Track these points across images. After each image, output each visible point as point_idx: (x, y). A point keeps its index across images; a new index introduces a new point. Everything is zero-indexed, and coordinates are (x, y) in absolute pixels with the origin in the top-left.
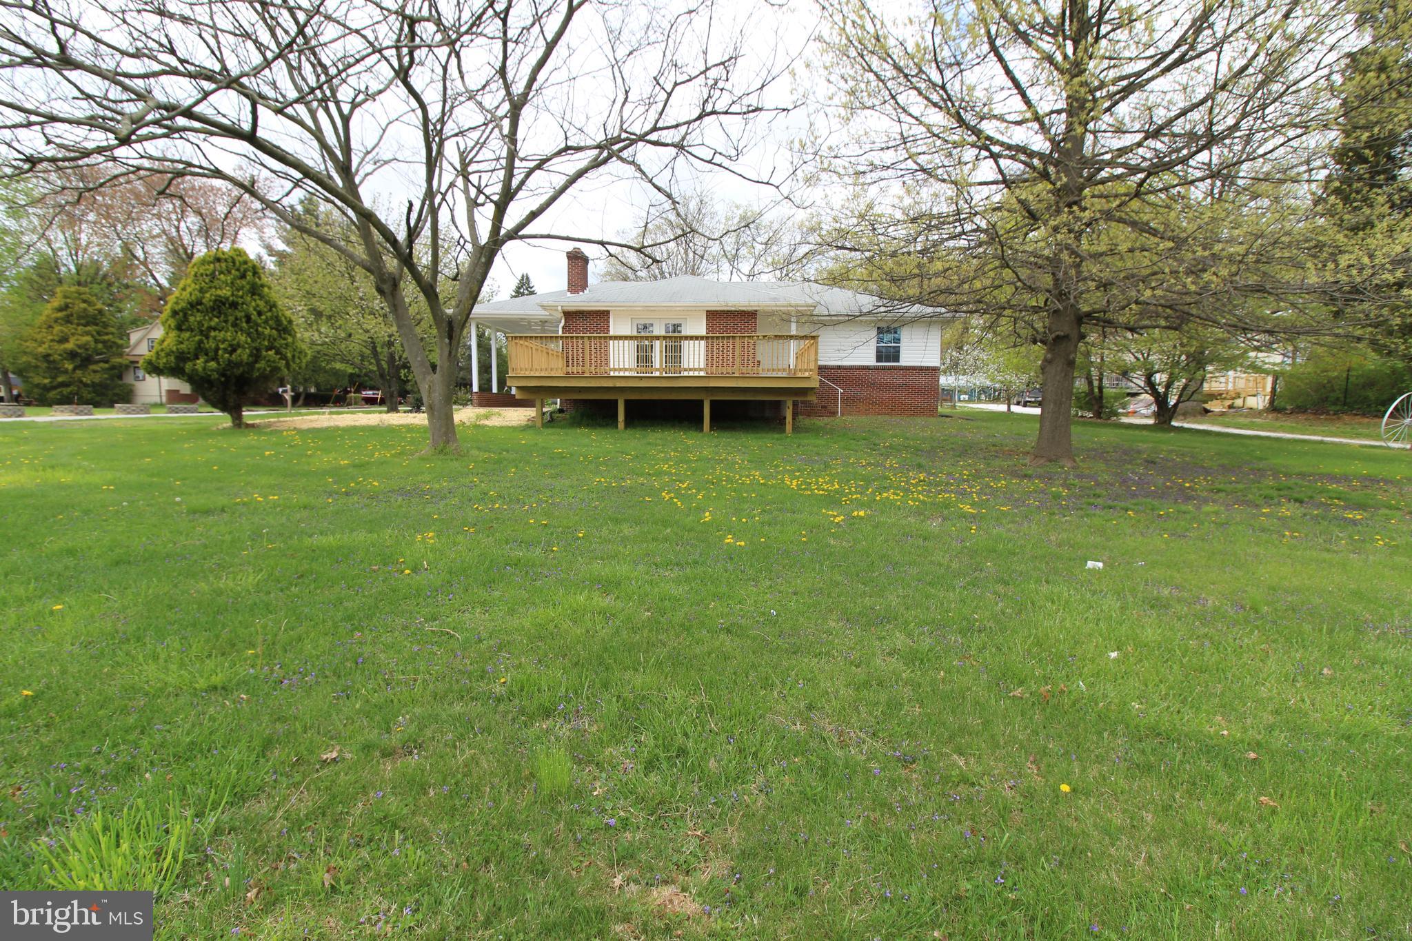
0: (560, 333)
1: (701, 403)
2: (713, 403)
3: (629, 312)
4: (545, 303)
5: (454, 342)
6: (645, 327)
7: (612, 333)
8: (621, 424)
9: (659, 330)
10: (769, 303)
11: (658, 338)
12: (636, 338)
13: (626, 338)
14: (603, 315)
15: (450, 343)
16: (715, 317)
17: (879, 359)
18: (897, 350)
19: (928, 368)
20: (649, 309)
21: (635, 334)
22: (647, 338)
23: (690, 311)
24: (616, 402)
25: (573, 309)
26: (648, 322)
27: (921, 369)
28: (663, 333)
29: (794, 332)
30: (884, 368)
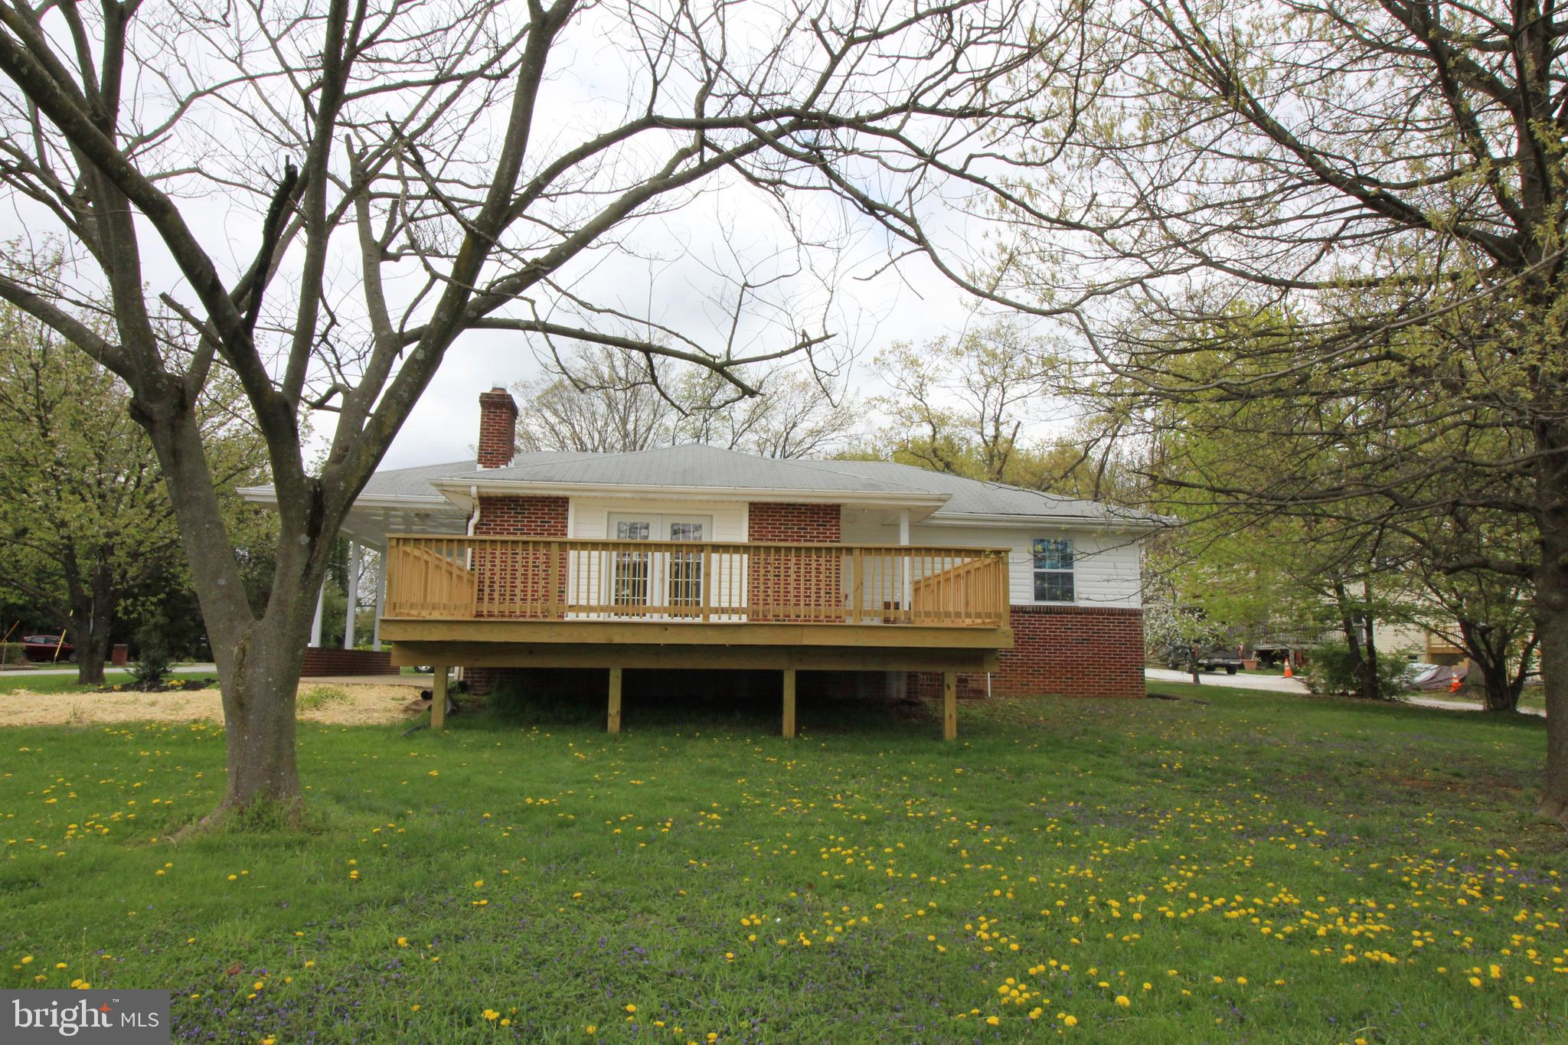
0: (471, 533)
1: (777, 676)
2: (800, 676)
3: (606, 502)
4: (446, 480)
5: (322, 543)
6: (633, 528)
7: (571, 535)
8: (614, 722)
9: (660, 533)
10: (863, 492)
11: (659, 547)
12: (616, 546)
13: (594, 545)
14: (555, 507)
15: (312, 546)
16: (763, 513)
17: (1040, 595)
18: (1069, 578)
19: (1123, 612)
20: (645, 498)
21: (614, 538)
22: (637, 546)
23: (718, 504)
24: (605, 674)
25: (499, 492)
26: (643, 520)
27: (1111, 613)
28: (666, 538)
29: (905, 541)
30: (1049, 611)
